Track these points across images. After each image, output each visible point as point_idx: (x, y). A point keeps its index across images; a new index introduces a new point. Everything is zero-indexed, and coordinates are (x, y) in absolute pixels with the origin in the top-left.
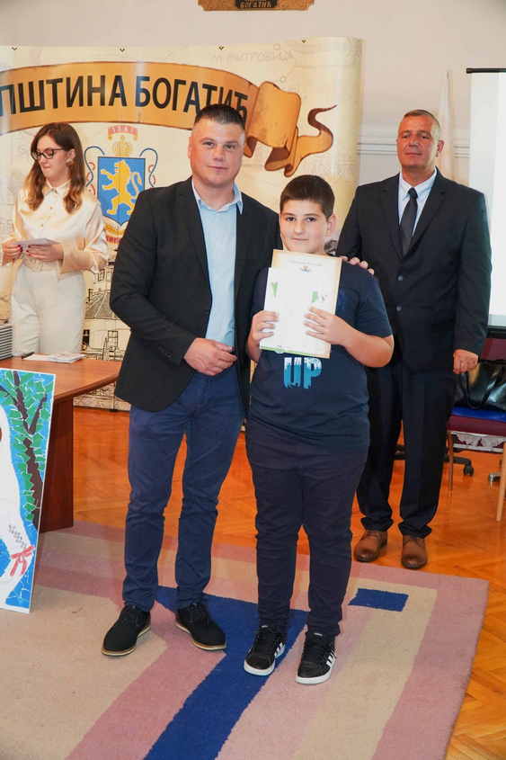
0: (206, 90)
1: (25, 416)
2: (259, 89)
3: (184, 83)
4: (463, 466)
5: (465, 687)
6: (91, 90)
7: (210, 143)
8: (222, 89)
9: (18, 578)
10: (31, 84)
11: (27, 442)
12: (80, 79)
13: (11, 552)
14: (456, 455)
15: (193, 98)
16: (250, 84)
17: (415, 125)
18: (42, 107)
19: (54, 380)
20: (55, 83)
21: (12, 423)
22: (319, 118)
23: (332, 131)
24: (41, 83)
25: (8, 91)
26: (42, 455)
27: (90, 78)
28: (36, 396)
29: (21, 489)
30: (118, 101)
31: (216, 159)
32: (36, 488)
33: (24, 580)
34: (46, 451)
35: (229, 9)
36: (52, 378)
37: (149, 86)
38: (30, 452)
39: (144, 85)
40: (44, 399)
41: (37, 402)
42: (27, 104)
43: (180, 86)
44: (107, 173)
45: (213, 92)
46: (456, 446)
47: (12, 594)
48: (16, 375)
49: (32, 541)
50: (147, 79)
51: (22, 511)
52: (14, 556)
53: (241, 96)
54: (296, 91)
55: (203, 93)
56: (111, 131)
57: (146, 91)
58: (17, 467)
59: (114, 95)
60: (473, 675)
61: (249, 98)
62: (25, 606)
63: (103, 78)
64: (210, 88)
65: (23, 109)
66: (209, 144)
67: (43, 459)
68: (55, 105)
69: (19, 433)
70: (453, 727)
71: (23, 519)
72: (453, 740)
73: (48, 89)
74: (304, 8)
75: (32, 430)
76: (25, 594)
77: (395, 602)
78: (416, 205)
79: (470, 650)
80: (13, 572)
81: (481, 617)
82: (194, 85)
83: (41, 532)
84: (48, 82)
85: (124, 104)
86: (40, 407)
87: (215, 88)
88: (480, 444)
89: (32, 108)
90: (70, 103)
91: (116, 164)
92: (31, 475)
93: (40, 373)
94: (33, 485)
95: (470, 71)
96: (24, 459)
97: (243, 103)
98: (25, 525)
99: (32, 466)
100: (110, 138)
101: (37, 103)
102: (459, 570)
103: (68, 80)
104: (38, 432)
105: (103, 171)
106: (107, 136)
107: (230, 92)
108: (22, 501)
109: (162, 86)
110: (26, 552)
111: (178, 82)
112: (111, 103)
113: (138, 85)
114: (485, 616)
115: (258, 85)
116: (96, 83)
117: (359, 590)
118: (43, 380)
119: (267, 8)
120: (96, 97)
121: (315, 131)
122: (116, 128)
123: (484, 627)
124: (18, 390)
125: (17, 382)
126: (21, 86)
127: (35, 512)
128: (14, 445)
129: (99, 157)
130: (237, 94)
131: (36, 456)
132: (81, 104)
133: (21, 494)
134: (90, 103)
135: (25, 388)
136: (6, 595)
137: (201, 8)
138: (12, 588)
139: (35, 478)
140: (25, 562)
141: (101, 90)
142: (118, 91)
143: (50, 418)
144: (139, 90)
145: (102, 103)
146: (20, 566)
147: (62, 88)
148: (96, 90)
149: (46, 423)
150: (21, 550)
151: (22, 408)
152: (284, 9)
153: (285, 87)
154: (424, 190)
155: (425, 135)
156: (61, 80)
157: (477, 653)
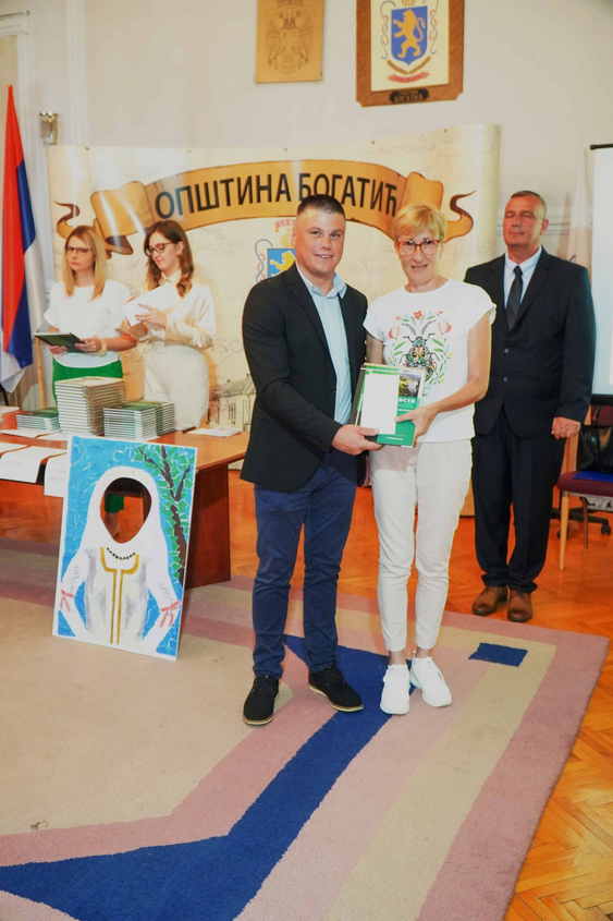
0: (360, 184)
1: (172, 485)
2: (406, 179)
3: (340, 177)
4: (600, 526)
5: (572, 744)
6: (260, 188)
7: (317, 232)
8: (374, 181)
9: (167, 629)
10: (206, 185)
11: (173, 509)
12: (250, 178)
13: (161, 606)
14: (591, 515)
15: (349, 191)
16: (399, 175)
17: (520, 205)
18: (217, 205)
19: (196, 454)
20: (227, 182)
21: (161, 492)
22: (459, 203)
23: (473, 216)
24: (215, 183)
25: (186, 192)
26: (187, 520)
27: (258, 178)
28: (180, 467)
29: (169, 550)
30: (283, 197)
31: (324, 248)
32: (182, 549)
33: (171, 631)
34: (190, 516)
35: (385, 104)
36: (193, 451)
37: (309, 182)
38: (176, 518)
39: (306, 181)
40: (188, 470)
41: (182, 473)
42: (204, 204)
43: (337, 181)
44: (276, 263)
45: (367, 185)
46: (591, 507)
47: (162, 643)
48: (163, 449)
49: (179, 597)
50: (308, 175)
51: (170, 569)
52: (163, 610)
53: (391, 187)
54: (437, 179)
55: (357, 186)
56: (278, 225)
57: (306, 187)
58: (166, 531)
59: (280, 192)
60: (578, 735)
61: (398, 189)
62: (173, 653)
63: (270, 177)
64: (364, 181)
65: (200, 209)
66: (315, 233)
67: (186, 524)
68: (229, 204)
69: (167, 501)
70: (553, 789)
71: (171, 575)
72: (552, 803)
73: (221, 187)
74: (454, 97)
75: (178, 498)
76: (173, 644)
77: (513, 657)
78: (521, 282)
79: (580, 707)
80: (163, 622)
81: (597, 674)
82: (350, 179)
83: (186, 588)
84: (222, 182)
85: (289, 199)
86: (184, 477)
87: (368, 181)
88: (609, 505)
89: (209, 207)
90: (241, 201)
91: (283, 255)
92: (176, 538)
93: (184, 447)
94: (178, 546)
95: (594, 147)
96: (171, 523)
97: (393, 194)
98: (173, 581)
99: (178, 530)
100: (277, 231)
101: (213, 202)
102: (582, 626)
103: (239, 180)
104: (183, 500)
105: (272, 262)
106: (274, 229)
107: (382, 184)
108: (170, 561)
109: (322, 181)
110: (173, 606)
111: (336, 177)
112: (278, 199)
113: (301, 181)
114: (601, 672)
115: (406, 176)
116: (264, 182)
117: (482, 644)
118: (186, 453)
119: (418, 100)
120: (264, 194)
121: (456, 217)
122: (282, 222)
123: (598, 684)
124: (165, 462)
125: (164, 456)
126: (197, 187)
127: (181, 571)
128: (162, 510)
129: (269, 250)
130: (388, 186)
131: (182, 520)
132: (251, 201)
133: (169, 554)
134: (259, 200)
135: (172, 461)
136: (156, 645)
137: (358, 104)
138: (162, 639)
139: (181, 541)
140: (172, 616)
141: (268, 188)
142: (283, 188)
143: (193, 486)
144: (302, 186)
145: (270, 200)
146: (168, 618)
147: (233, 186)
148: (264, 188)
149: (190, 491)
150: (169, 605)
151: (168, 478)
152: (436, 99)
153: (429, 176)
154: (528, 267)
155: (528, 215)
156: (232, 180)
157: (587, 709)
